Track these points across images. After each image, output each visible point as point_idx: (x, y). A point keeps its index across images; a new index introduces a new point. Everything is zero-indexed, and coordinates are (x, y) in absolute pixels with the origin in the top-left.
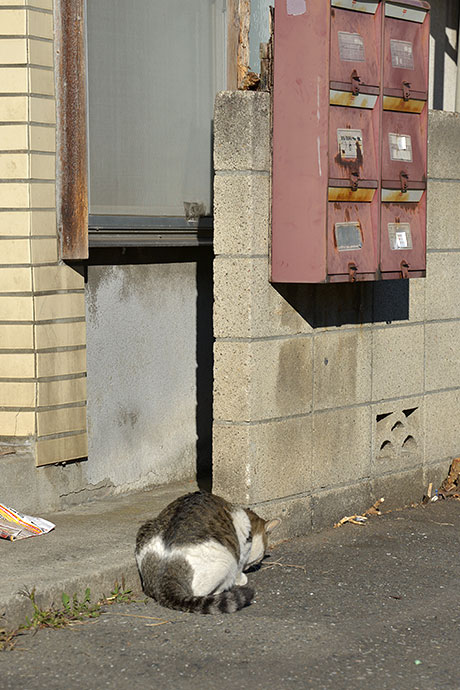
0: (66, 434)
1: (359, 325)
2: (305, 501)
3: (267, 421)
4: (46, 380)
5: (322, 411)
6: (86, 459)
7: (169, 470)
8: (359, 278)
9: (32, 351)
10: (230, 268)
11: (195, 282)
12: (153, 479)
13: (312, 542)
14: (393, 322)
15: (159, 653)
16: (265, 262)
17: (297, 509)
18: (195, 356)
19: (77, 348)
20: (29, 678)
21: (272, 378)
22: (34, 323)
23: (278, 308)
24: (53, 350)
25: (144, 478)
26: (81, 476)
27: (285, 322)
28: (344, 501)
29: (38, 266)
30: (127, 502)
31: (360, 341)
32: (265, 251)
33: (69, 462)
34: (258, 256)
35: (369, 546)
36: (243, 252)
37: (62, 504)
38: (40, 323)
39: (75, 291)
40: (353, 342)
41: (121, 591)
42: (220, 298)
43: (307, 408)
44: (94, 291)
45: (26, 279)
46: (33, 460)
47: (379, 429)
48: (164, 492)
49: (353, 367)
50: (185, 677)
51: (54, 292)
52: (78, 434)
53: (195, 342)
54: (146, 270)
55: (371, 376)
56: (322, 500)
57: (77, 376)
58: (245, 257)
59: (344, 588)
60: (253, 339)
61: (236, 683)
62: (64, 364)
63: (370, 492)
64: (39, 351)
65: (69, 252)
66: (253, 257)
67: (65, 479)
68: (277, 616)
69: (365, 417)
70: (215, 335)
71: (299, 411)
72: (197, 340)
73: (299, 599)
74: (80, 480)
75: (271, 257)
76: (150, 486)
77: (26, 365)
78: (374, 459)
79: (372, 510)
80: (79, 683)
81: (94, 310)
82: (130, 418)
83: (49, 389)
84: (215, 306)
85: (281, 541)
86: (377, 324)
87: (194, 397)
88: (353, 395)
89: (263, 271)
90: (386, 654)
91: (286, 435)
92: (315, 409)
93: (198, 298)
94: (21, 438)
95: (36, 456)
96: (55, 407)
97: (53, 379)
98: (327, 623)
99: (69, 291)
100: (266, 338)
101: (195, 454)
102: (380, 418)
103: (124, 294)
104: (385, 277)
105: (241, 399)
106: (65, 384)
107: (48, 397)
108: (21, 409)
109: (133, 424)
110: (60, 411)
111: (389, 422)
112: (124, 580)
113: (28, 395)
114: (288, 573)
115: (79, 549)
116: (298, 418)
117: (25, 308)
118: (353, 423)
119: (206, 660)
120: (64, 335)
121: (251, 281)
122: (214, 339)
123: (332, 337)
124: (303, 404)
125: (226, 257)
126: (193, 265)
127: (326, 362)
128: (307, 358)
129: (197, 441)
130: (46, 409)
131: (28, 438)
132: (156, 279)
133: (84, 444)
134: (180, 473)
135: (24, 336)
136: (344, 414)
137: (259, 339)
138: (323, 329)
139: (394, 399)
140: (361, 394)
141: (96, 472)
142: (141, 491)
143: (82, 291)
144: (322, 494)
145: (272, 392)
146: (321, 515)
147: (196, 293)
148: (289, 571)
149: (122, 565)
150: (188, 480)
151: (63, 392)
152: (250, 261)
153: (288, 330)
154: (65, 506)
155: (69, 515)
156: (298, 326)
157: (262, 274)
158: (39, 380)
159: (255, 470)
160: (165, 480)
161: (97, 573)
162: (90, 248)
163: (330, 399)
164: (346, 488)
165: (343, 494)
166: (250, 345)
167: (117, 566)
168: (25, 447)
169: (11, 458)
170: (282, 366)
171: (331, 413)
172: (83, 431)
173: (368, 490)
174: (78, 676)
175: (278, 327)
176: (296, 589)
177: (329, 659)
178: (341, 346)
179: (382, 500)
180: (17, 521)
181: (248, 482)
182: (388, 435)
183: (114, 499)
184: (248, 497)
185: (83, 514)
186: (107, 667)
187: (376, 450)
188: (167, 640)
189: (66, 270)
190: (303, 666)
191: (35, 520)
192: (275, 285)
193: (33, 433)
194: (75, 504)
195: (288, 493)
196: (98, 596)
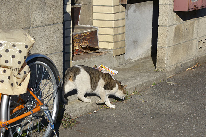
0: (120, 48)
1: (195, 19)
2: (180, 65)
3: (171, 46)
4: (116, 35)
5: (185, 42)
6: (125, 53)
7: (145, 55)
8: (197, 9)
9: (113, 28)
10: (163, 8)
11: (152, 6)
12: (141, 57)
13: (181, 76)
14: (204, 17)
15: (146, 111)
16: (172, 5)
17: (177, 67)
18: (152, 25)
19: (123, 26)
20: (116, 118)
21: (173, 35)
22: (113, 21)
23: (175, 17)
24: (118, 27)
25: (139, 57)
26: (123, 58)
27: (176, 21)
28: (189, 64)
29: (115, 6)
30: (134, 64)
31: (195, 23)
32: (172, 3)
33: (121, 55)
34: (171, 4)
35: (196, 77)
36: (167, 3)
37: (119, 65)
38: (115, 21)
39: (123, 12)
40: (193, 23)
41: (135, 91)
42: (160, 15)
43: (181, 42)
44: (128, 11)
45: (112, 10)
46: (112, 55)
47: (199, 44)
48: (143, 60)
49: (193, 30)
50: (152, 118)
51: (118, 13)
52: (123, 48)
53: (152, 22)
54: (141, 4)
55: (198, 31)
56: (184, 64)
57: (123, 33)
58: (167, 5)
59: (190, 91)
60: (168, 26)
61: (165, 121)
62: (120, 31)
63: (196, 61)
64: (114, 28)
65: (122, 2)
66: (169, 5)
67: (120, 59)
68: (173, 100)
69: (195, 42)
70: (159, 25)
71: (179, 43)
72: (153, 21)
73: (179, 94)
74: (123, 59)
75: (174, 4)
76: (140, 59)
77: (111, 31)
78: (197, 52)
79: (196, 65)
80: (128, 119)
81: (127, 16)
82: (135, 42)
83: (116, 37)
84: (159, 17)
85: (173, 75)
86: (200, 18)
87: (151, 35)
88: (193, 37)
89: (171, 8)
90: (201, 112)
91: (175, 49)
92: (183, 42)
93: (153, 10)
94: (109, 49)
95: (113, 54)
96: (118, 42)
97: (117, 34)
98: (186, 102)
99: (122, 12)
100: (172, 25)
101: (151, 50)
102: (199, 41)
103: (135, 11)
104: (203, 7)
105: (164, 41)
106: (120, 36)
107: (116, 39)
108: (110, 42)
109: (136, 44)
110: (119, 42)
111: (202, 42)
112: (136, 89)
113: (111, 38)
114: (175, 86)
115: (124, 80)
116: (179, 45)
117: (111, 17)
118: (192, 44)
119: (157, 113)
120: (120, 23)
121: (168, 11)
122: (158, 26)
123: (188, 22)
124: (180, 41)
125: (162, 5)
126: (152, 1)
127: (186, 29)
128: (182, 29)
129: (152, 47)
130: (116, 42)
131: (111, 49)
132: (143, 6)
133: (124, 50)
134: (147, 55)
135: (111, 24)
136: (190, 42)
137: (170, 26)
138: (186, 21)
139: (203, 36)
140: (195, 37)
141: (127, 57)
142: (138, 60)
143: (125, 11)
144: (184, 63)
145: (173, 39)
146: (183, 68)
147: (153, 9)
148: (176, 85)
149: (135, 85)
150: (149, 57)
151: (120, 37)
152: (169, 6)
153: (177, 22)
154: (120, 65)
155: (121, 68)
156: (180, 21)
157: (171, 9)
158: (114, 35)
159: (167, 59)
160: (144, 57)
161: (130, 88)
162: (127, 1)
163: (187, 38)
164: (190, 60)
165: (189, 62)
166: (167, 28)
167: (134, 86)
168: (111, 51)
169: (107, 55)
170: (175, 32)
171: (187, 42)
172: (125, 47)
173: (195, 60)
174: (127, 118)
175: (175, 22)
176: (178, 91)
177: (187, 114)
178: (190, 25)
179: (199, 63)
180: (109, 71)
181: (166, 62)
182: (201, 46)
183: (131, 63)
184: (165, 66)
185: (124, 68)
186: (134, 115)
187: (198, 50)
188: (147, 107)
189: (121, 6)
190: (181, 116)
191: (113, 70)
192: (175, 11)
193: (113, 48)
194: (122, 65)
195: (175, 63)
196: (130, 93)
